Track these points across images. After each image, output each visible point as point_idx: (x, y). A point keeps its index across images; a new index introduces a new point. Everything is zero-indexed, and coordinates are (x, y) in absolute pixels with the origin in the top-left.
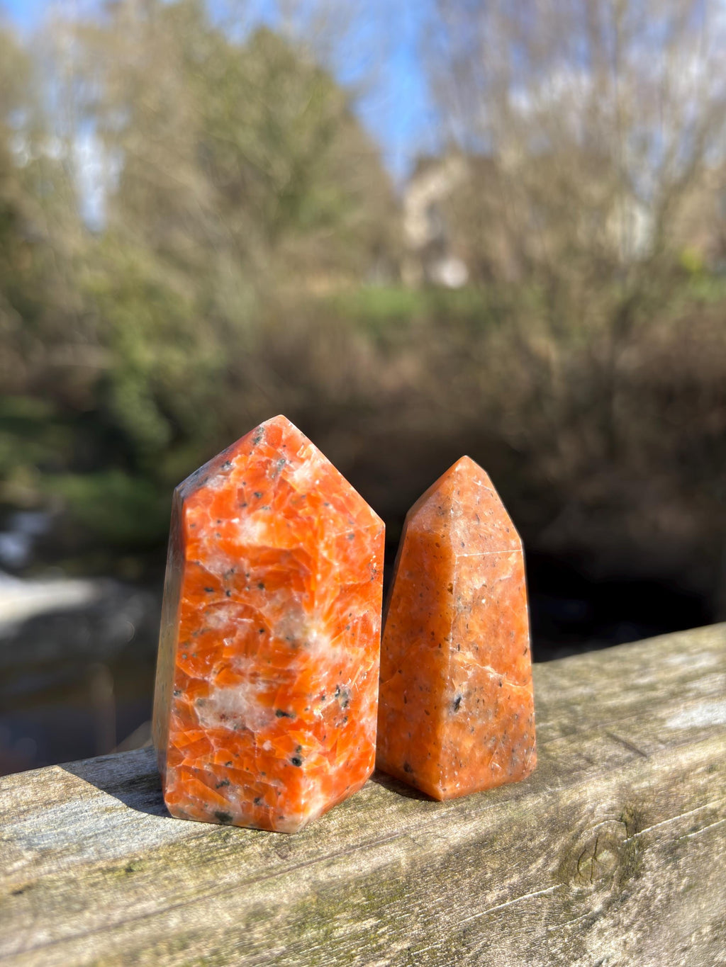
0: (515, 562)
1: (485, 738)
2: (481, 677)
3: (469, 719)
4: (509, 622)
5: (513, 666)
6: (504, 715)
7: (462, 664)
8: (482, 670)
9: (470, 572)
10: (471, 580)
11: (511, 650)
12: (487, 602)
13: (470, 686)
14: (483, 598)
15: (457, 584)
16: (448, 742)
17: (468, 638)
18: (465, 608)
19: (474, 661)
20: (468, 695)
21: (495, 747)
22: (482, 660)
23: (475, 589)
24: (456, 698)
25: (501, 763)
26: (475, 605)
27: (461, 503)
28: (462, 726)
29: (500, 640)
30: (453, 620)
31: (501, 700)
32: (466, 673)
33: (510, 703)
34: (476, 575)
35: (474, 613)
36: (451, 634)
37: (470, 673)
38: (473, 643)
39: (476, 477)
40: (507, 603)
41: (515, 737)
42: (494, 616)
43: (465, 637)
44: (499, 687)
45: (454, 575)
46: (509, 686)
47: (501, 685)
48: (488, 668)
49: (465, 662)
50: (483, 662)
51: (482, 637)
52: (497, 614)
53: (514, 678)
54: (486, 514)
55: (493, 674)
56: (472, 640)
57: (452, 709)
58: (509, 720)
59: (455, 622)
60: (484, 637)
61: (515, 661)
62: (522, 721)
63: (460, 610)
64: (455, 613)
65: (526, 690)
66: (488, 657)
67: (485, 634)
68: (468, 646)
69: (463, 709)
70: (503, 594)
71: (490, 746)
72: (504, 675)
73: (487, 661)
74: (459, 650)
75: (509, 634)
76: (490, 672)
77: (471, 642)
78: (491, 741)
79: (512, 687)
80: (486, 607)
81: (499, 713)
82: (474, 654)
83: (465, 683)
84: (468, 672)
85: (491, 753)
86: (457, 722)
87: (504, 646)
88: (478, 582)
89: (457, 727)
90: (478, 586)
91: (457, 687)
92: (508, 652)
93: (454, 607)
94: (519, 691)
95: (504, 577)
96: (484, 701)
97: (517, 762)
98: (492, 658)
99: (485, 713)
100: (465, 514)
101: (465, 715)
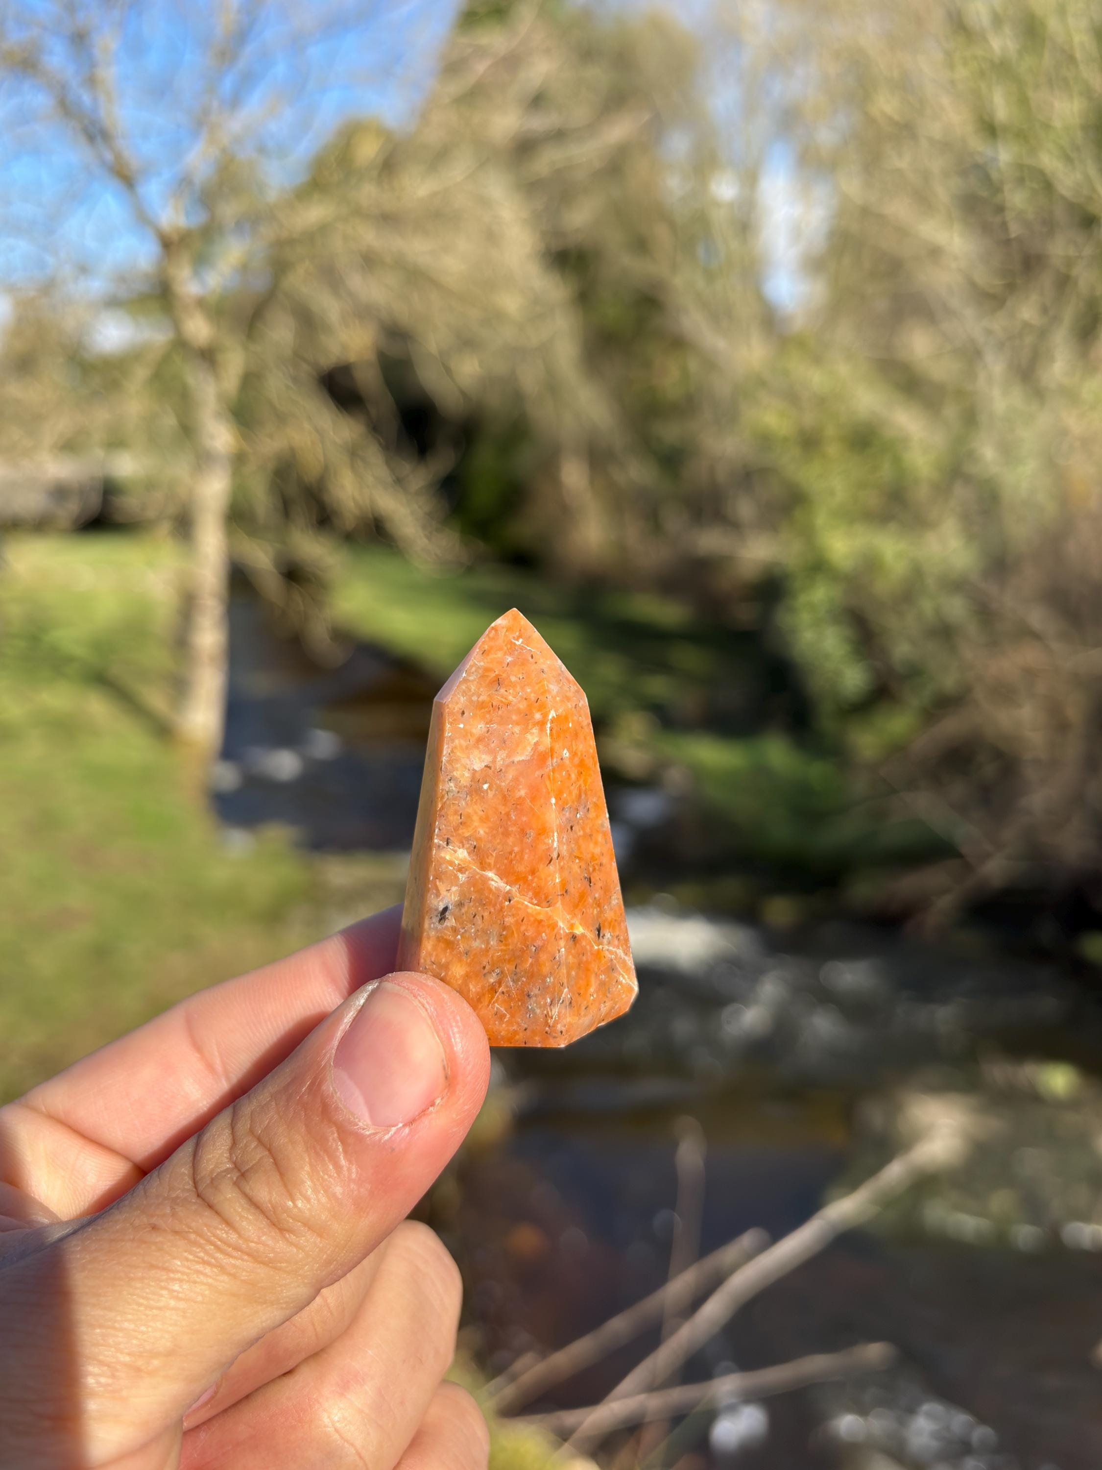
0: (536, 739)
1: (484, 968)
2: (479, 886)
3: (459, 937)
4: (524, 819)
5: (530, 878)
6: (515, 941)
7: (451, 863)
8: (482, 876)
9: (467, 747)
10: (468, 757)
11: (526, 857)
12: (490, 788)
13: (462, 894)
14: (486, 783)
15: (448, 761)
16: (428, 962)
17: (461, 831)
18: (458, 792)
19: (470, 862)
20: (460, 904)
21: (500, 983)
22: (481, 863)
23: (474, 770)
24: (441, 908)
25: (509, 1008)
26: (474, 790)
27: (482, 664)
28: (450, 945)
29: (510, 841)
30: (440, 806)
31: (509, 920)
32: (457, 878)
33: (523, 928)
34: (476, 752)
35: (472, 800)
36: (437, 823)
37: (462, 877)
38: (468, 839)
39: (517, 634)
40: (522, 793)
41: (532, 975)
42: (503, 809)
43: (456, 829)
44: (507, 903)
45: (446, 750)
46: (523, 904)
47: (510, 901)
48: (490, 874)
49: (457, 862)
50: (483, 866)
51: (482, 832)
52: (505, 805)
53: (530, 894)
54: (513, 679)
55: (495, 881)
56: (467, 835)
57: (435, 920)
58: (522, 951)
59: (442, 807)
60: (485, 832)
61: (533, 872)
62: (543, 957)
63: (451, 795)
64: (443, 797)
65: (550, 913)
66: (491, 860)
67: (487, 830)
68: (462, 842)
69: (451, 922)
70: (516, 779)
71: (492, 980)
72: (515, 889)
73: (489, 864)
74: (448, 844)
75: (523, 832)
76: (493, 880)
77: (465, 838)
78: (494, 975)
79: (527, 906)
80: (491, 794)
81: (506, 938)
82: (469, 853)
83: (454, 889)
84: (460, 876)
85: (493, 989)
86: (442, 937)
87: (516, 849)
88: (478, 761)
89: (442, 945)
90: (478, 766)
91: (443, 892)
92: (522, 858)
93: (442, 790)
94: (539, 913)
95: (518, 758)
96: (483, 917)
97: (535, 1013)
98: (496, 863)
99: (484, 934)
100: (483, 677)
101: (455, 930)
